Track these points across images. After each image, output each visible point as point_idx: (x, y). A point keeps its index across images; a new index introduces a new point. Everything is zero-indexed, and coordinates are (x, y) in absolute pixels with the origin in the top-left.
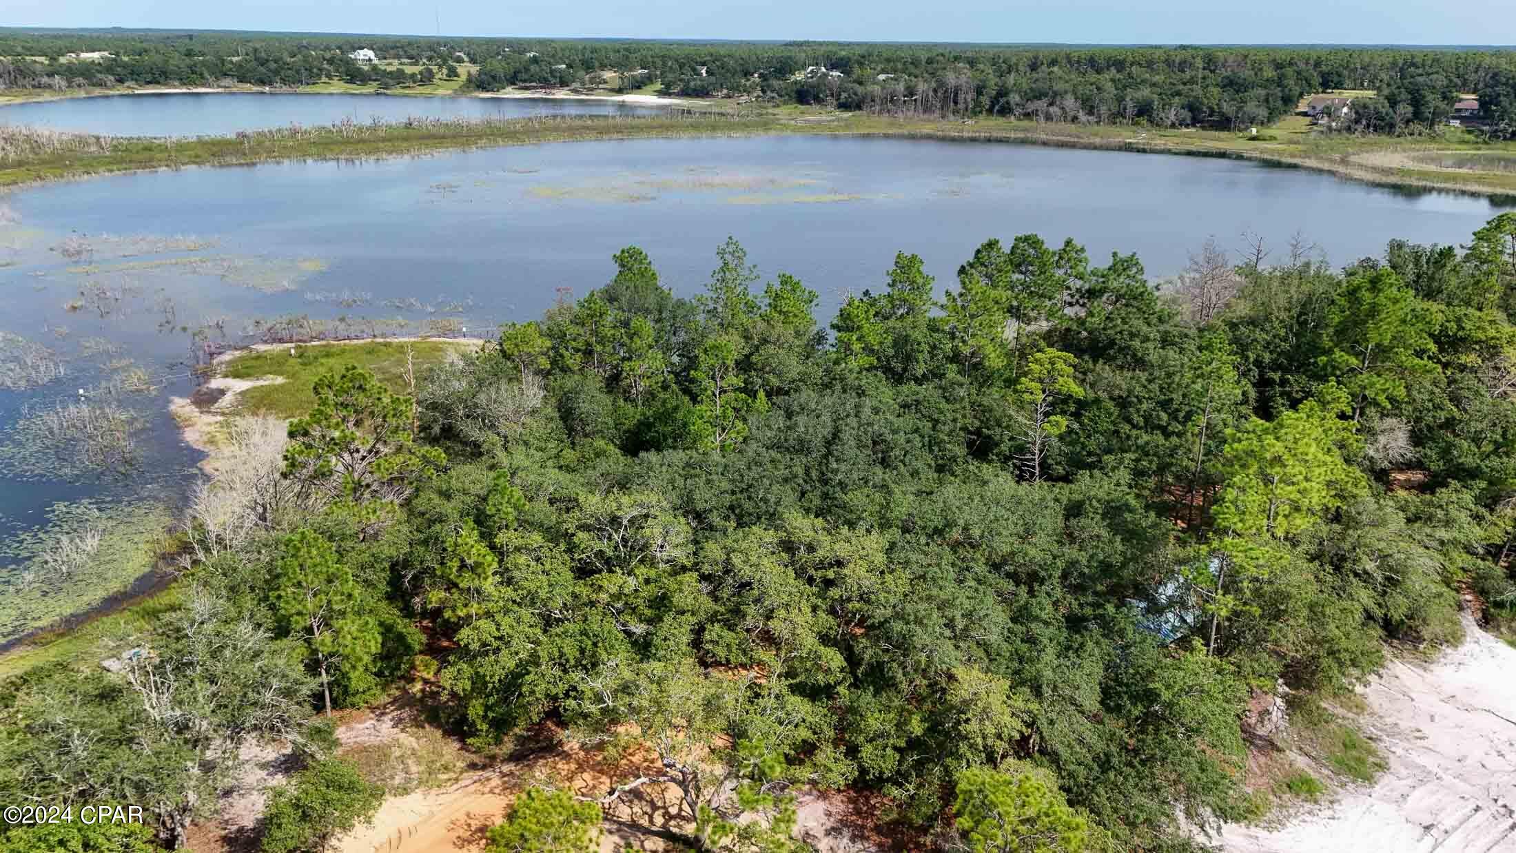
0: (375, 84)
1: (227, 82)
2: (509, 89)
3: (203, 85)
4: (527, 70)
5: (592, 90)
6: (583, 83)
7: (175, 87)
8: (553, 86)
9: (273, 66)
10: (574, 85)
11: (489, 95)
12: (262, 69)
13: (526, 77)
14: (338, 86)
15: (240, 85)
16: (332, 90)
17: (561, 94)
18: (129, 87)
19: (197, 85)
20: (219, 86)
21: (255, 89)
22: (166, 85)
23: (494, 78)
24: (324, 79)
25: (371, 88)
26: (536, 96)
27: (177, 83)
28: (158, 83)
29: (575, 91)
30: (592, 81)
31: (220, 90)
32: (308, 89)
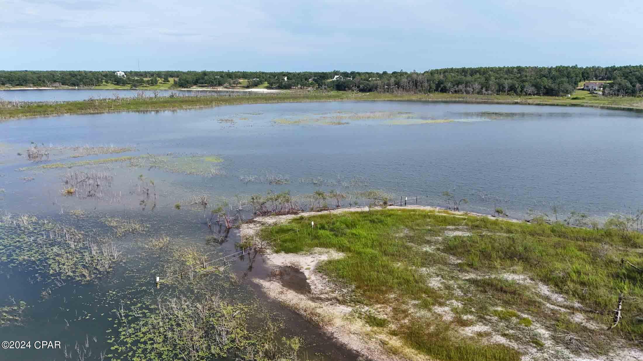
0: (129, 85)
1: (57, 84)
2: (194, 87)
3: (45, 86)
4: (203, 78)
5: (234, 87)
6: (230, 84)
7: (30, 87)
8: (215, 85)
9: (79, 77)
10: (225, 85)
11: (186, 89)
12: (74, 79)
13: (203, 81)
14: (111, 86)
15: (63, 86)
16: (108, 88)
17: (220, 89)
18: (7, 87)
19: (41, 86)
20: (52, 87)
21: (70, 88)
22: (26, 86)
23: (187, 82)
24: (104, 83)
25: (128, 87)
26: (209, 89)
27: (31, 85)
28: (22, 85)
29: (226, 87)
30: (234, 83)
31: (53, 88)
32: (97, 88)
